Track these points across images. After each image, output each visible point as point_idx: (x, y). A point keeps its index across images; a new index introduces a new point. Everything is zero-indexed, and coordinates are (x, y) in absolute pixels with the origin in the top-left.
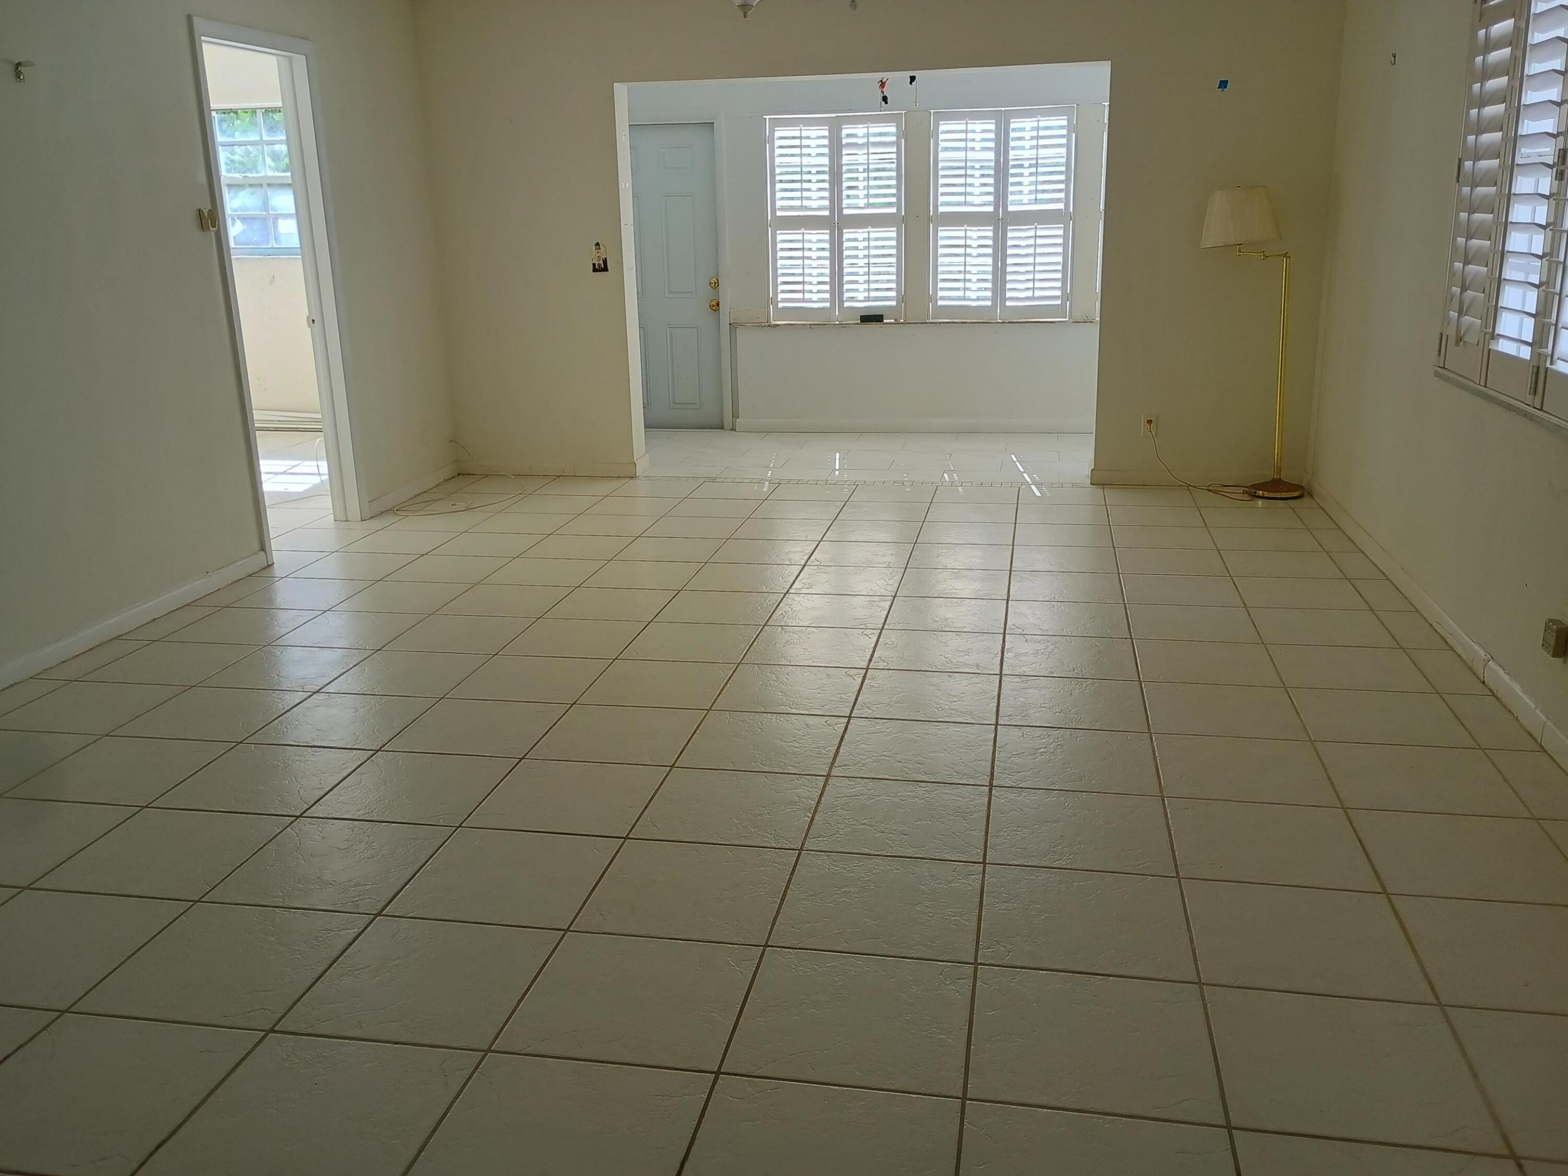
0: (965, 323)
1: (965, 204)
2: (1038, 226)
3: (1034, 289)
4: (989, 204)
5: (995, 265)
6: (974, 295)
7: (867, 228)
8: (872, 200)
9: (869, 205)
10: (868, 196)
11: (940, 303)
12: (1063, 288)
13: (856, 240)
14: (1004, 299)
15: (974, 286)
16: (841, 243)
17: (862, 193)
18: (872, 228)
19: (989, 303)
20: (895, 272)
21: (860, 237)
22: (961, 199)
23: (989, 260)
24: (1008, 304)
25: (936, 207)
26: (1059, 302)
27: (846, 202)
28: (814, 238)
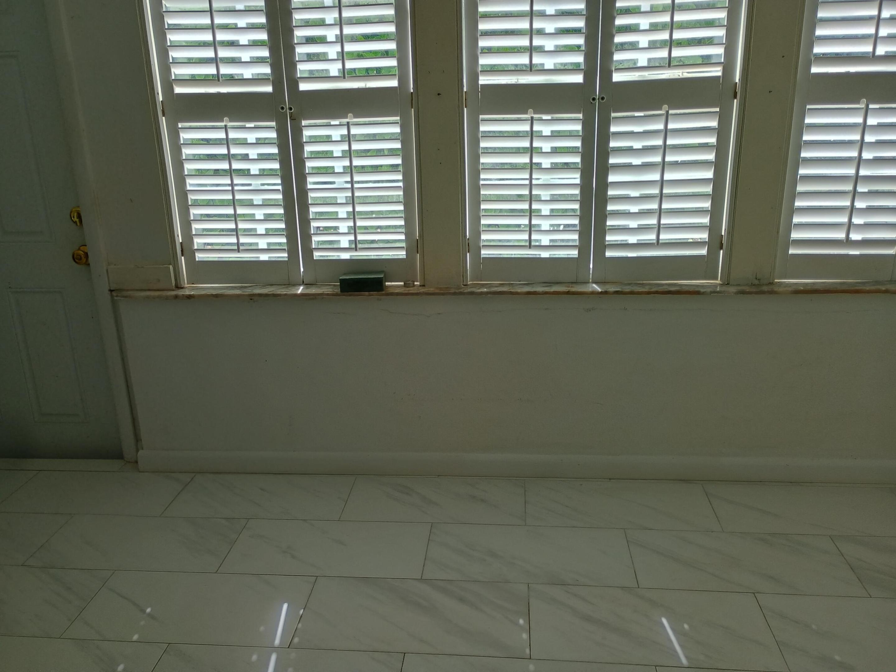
0: (535, 293)
1: (531, 70)
2: (671, 112)
3: (659, 228)
4: (574, 69)
5: (585, 186)
6: (545, 240)
7: (346, 117)
8: (350, 65)
9: (345, 74)
10: (343, 56)
11: (485, 253)
12: (713, 228)
13: (328, 140)
14: (602, 246)
15: (545, 225)
16: (299, 146)
17: (333, 51)
18: (355, 116)
19: (574, 253)
20: (401, 199)
21: (337, 134)
22: (524, 60)
23: (575, 178)
24: (609, 254)
25: (474, 77)
26: (703, 252)
27: (303, 68)
28: (251, 137)
